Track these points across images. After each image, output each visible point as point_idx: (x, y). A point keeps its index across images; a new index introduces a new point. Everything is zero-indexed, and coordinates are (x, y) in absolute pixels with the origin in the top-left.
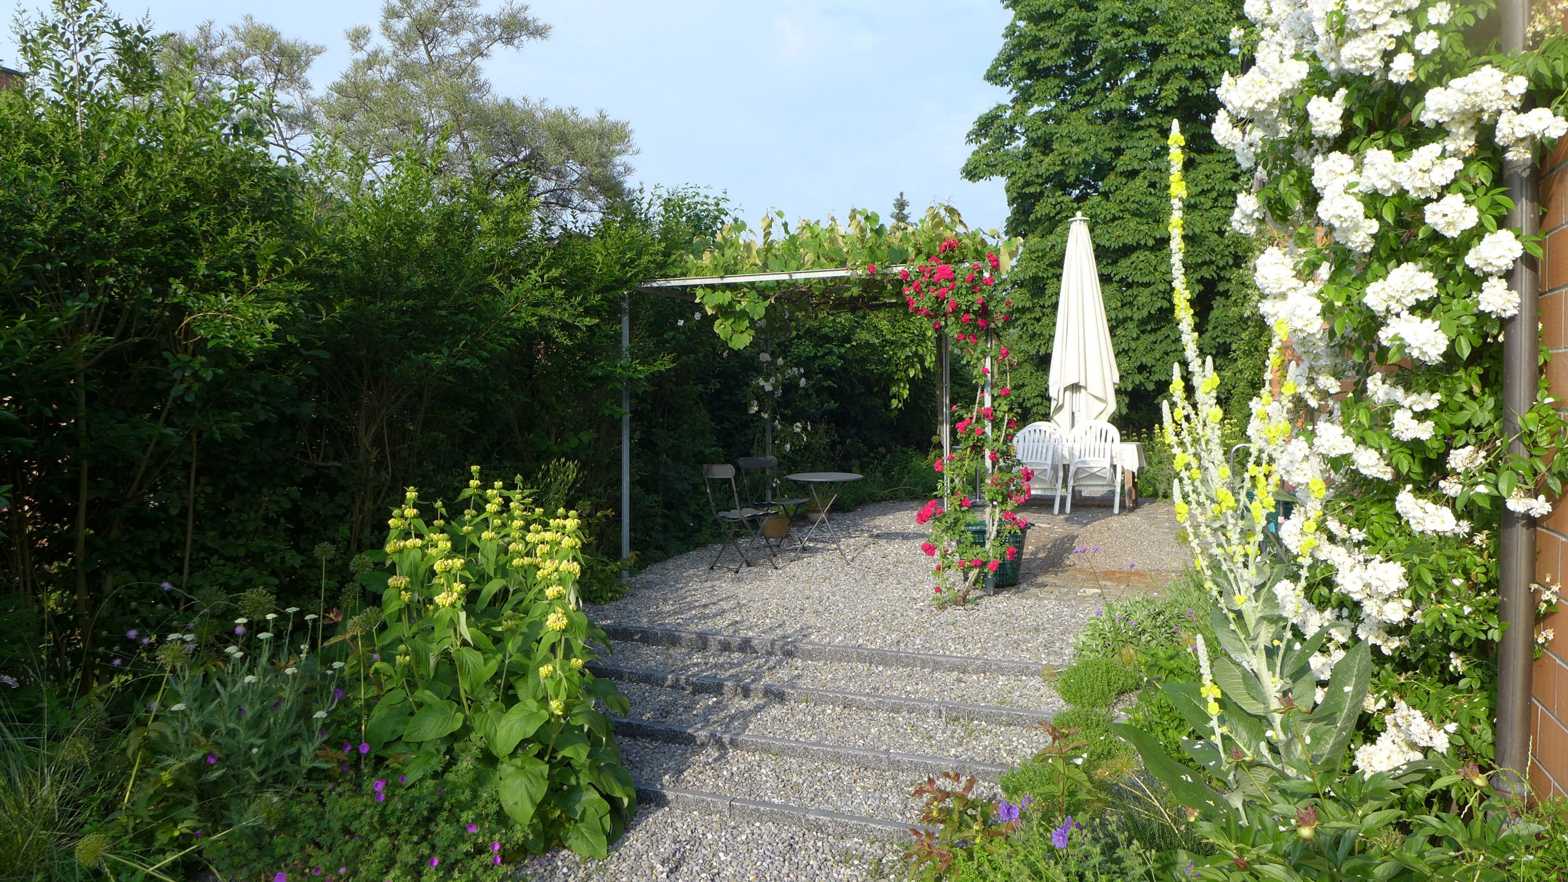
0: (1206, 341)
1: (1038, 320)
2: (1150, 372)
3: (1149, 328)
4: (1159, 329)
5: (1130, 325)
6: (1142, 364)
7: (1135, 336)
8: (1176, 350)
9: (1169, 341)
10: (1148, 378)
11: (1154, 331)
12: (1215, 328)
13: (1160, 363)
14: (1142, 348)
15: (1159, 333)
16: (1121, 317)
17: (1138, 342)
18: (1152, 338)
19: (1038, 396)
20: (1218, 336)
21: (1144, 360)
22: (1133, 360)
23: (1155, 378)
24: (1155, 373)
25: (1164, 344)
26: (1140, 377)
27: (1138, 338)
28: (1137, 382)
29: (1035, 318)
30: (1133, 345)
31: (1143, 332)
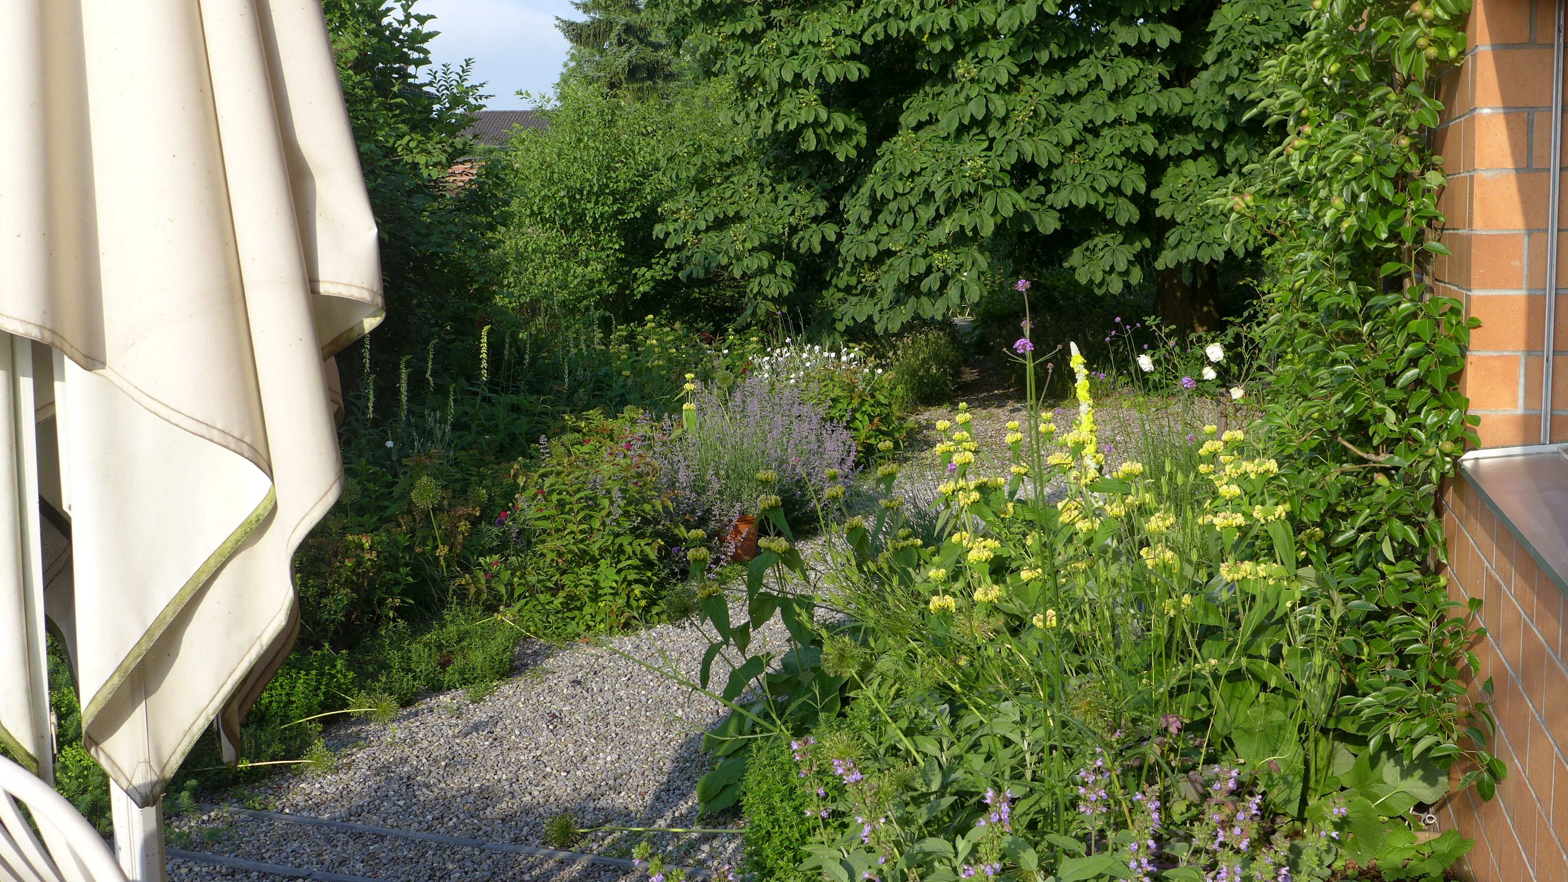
0: (1201, 95)
1: (754, 38)
2: (1047, 184)
3: (1043, 57)
4: (1074, 61)
5: (993, 50)
6: (1021, 160)
7: (1004, 79)
8: (1117, 122)
9: (1100, 95)
10: (1041, 200)
11: (1058, 66)
12: (1223, 55)
13: (1074, 156)
14: (1022, 115)
15: (1072, 72)
16: (964, 23)
17: (1015, 98)
18: (1055, 85)
19: (762, 247)
20: (1230, 80)
21: (1028, 149)
22: (999, 147)
23: (1060, 199)
24: (1061, 185)
25: (1086, 104)
26: (1019, 199)
27: (1013, 87)
28: (1008, 212)
29: (743, 36)
30: (999, 105)
31: (1028, 69)
